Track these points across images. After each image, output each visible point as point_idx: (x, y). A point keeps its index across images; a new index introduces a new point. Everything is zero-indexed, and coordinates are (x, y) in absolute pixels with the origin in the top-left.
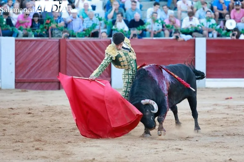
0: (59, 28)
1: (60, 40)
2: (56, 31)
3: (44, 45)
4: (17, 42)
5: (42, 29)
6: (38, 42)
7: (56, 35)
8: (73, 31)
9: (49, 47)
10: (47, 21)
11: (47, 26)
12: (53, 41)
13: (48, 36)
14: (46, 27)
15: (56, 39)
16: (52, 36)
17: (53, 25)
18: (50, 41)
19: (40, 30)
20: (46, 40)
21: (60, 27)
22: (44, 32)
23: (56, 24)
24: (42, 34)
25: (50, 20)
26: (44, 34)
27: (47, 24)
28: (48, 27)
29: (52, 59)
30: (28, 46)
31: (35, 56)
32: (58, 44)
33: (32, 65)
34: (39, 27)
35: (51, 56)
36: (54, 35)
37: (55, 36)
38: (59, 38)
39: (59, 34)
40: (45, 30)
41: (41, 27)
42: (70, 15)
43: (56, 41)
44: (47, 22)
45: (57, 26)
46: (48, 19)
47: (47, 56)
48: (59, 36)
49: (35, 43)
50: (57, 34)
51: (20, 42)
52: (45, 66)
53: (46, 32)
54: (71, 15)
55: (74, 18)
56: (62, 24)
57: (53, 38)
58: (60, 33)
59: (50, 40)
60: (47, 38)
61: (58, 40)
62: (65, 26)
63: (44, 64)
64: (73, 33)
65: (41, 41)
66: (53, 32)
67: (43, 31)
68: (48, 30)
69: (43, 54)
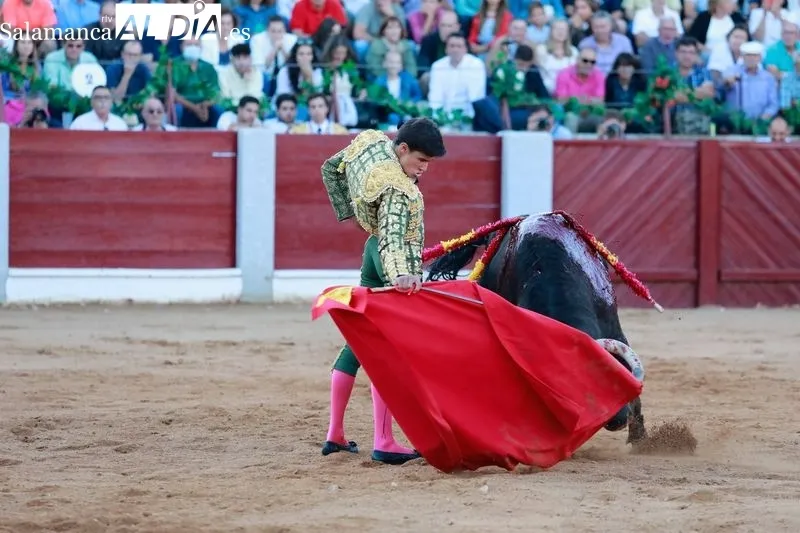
0: (696, 102)
1: (699, 143)
2: (688, 115)
3: (650, 161)
4: (560, 148)
5: (642, 109)
6: (628, 151)
7: (688, 128)
8: (742, 113)
9: (664, 168)
10: (658, 79)
11: (658, 96)
12: (678, 148)
13: (661, 131)
14: (653, 101)
15: (688, 140)
16: (675, 131)
17: (679, 95)
18: (668, 148)
19: (633, 112)
20: (655, 142)
21: (700, 100)
22: (648, 118)
23: (688, 90)
24: (639, 122)
25: (668, 78)
26: (648, 123)
27: (657, 89)
28: (663, 102)
29: (672, 205)
30: (594, 163)
31: (618, 194)
32: (692, 158)
33: (607, 225)
34: (630, 100)
35: (671, 197)
36: (680, 125)
37: (684, 129)
38: (696, 138)
39: (698, 124)
40: (653, 110)
41: (639, 99)
42: (735, 61)
43: (687, 149)
44: (659, 86)
45: (689, 95)
46: (663, 75)
47: (656, 194)
48: (698, 131)
49: (619, 152)
50: (690, 123)
51: (570, 150)
52: (650, 228)
53: (654, 117)
54: (741, 61)
55: (751, 70)
56: (706, 89)
57: (676, 137)
58: (701, 120)
59: (667, 144)
60: (658, 137)
61: (692, 144)
62: (719, 96)
63: (646, 222)
64: (742, 121)
65: (639, 146)
66: (678, 118)
67: (647, 114)
68: (660, 110)
69: (643, 189)
